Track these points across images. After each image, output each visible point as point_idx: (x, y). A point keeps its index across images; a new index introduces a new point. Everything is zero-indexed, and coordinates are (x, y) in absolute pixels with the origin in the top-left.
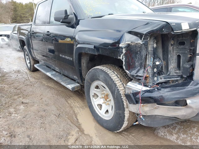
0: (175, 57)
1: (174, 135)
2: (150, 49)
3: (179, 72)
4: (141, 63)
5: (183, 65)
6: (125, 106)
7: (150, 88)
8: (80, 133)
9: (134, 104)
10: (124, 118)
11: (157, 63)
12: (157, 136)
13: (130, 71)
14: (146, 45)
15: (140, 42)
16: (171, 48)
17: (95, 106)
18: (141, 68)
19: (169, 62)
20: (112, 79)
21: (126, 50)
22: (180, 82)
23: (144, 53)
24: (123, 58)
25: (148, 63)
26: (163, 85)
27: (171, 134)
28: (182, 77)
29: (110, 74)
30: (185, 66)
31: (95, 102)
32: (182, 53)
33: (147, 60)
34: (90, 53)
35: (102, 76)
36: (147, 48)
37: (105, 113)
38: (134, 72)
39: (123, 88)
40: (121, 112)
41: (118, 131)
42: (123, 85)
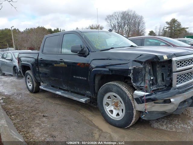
0: (160, 74)
1: (164, 126)
2: (147, 70)
3: (164, 83)
4: (142, 79)
5: (165, 78)
6: (133, 107)
7: (149, 93)
8: (100, 132)
9: (141, 103)
10: (133, 115)
11: (152, 78)
12: (153, 128)
13: (136, 83)
14: (145, 68)
15: (142, 66)
16: (158, 69)
17: (107, 112)
18: (142, 81)
19: (158, 77)
20: (123, 90)
21: (133, 71)
22: (165, 89)
23: (143, 72)
24: (131, 76)
25: (146, 78)
26: (155, 91)
27: (162, 125)
28: (165, 86)
29: (121, 87)
30: (167, 79)
31: (107, 109)
32: (164, 72)
33: (146, 77)
34: (105, 73)
35: (115, 89)
36: (145, 69)
37: (116, 116)
38: (138, 84)
39: (131, 95)
40: (131, 111)
41: (128, 127)
42: (131, 94)
